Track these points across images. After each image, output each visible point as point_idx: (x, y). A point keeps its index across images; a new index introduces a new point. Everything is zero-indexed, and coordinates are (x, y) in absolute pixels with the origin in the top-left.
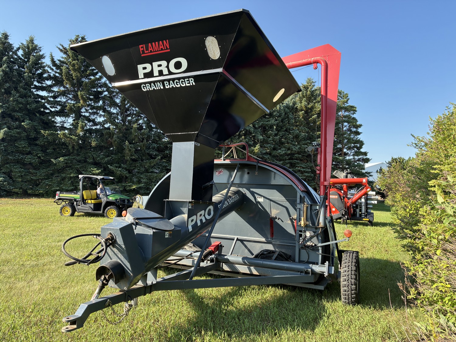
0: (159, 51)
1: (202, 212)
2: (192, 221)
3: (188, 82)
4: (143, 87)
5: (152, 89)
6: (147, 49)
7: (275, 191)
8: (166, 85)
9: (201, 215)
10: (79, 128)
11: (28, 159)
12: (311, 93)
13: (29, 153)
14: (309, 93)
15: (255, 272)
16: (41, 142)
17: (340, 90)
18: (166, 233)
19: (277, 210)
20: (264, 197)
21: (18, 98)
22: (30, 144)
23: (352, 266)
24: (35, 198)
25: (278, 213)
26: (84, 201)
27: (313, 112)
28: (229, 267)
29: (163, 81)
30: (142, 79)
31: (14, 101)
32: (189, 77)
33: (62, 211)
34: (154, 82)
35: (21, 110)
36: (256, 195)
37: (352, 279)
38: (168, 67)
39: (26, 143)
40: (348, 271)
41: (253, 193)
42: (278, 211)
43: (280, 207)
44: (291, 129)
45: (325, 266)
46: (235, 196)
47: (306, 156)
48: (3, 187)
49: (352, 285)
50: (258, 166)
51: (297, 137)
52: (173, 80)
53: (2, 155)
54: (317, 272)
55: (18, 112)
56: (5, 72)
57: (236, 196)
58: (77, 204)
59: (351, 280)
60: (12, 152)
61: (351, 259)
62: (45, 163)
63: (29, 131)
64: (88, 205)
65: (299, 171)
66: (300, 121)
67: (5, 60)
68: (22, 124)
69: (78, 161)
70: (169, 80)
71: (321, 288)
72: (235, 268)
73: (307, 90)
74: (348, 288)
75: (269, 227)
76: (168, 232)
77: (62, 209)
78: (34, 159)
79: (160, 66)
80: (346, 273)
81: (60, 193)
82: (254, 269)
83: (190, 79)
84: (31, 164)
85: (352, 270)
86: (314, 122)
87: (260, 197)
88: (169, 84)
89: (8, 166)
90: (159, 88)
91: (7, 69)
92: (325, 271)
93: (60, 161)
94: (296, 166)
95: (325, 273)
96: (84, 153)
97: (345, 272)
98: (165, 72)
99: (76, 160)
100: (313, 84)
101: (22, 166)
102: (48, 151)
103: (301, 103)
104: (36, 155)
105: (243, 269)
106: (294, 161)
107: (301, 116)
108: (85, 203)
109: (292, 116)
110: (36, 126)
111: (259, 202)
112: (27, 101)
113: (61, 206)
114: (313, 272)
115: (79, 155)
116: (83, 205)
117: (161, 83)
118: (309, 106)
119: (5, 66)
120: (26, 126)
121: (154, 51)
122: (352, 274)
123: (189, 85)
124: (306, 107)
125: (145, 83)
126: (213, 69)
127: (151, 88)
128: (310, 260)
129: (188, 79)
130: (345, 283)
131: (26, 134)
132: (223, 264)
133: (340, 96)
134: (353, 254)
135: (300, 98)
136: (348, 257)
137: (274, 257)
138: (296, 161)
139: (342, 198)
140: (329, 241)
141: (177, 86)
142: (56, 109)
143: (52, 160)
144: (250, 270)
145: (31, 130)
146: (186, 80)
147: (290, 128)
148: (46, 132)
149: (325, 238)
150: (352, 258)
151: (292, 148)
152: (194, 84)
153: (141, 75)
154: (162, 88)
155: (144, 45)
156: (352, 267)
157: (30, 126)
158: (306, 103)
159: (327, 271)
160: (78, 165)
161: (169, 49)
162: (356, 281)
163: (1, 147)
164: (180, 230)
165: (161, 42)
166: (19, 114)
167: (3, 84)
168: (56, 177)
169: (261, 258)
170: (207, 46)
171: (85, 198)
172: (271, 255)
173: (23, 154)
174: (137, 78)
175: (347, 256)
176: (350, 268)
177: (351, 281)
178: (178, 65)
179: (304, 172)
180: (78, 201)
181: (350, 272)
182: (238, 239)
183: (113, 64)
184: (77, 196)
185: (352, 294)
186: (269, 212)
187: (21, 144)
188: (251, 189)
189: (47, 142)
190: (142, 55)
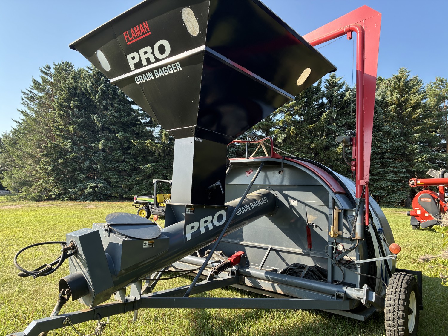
0: (141, 35)
1: (209, 218)
2: (192, 228)
3: (175, 67)
4: (137, 79)
5: (145, 81)
6: (131, 36)
7: (311, 193)
8: (156, 74)
9: (206, 221)
10: (163, 136)
11: (122, 166)
12: (405, 84)
13: (124, 161)
14: (401, 84)
15: (279, 291)
16: (132, 151)
17: (441, 78)
18: (144, 242)
19: (314, 216)
20: (298, 201)
21: (113, 113)
22: (124, 154)
23: (400, 293)
24: (127, 201)
25: (316, 219)
26: (157, 204)
27: (408, 105)
28: (252, 282)
29: (152, 70)
30: (134, 70)
31: (110, 116)
32: (175, 62)
33: (139, 214)
34: (145, 72)
35: (116, 123)
36: (289, 198)
37: (398, 310)
38: (153, 53)
39: (121, 152)
40: (394, 300)
41: (286, 197)
42: (315, 218)
43: (317, 212)
44: (381, 126)
45: (363, 291)
46: (262, 199)
47: (400, 155)
48: (102, 192)
49: (398, 318)
50: (284, 163)
51: (388, 134)
52: (161, 67)
53: (102, 164)
54: (353, 297)
55: (113, 125)
56: (103, 91)
57: (264, 199)
58: (151, 207)
59: (398, 312)
60: (111, 161)
61: (399, 284)
62: (135, 170)
63: (123, 142)
64: (161, 208)
65: (393, 171)
66: (391, 116)
67: (103, 80)
68: (117, 135)
69: (163, 167)
70: (157, 68)
71: (362, 318)
72: (257, 284)
73: (399, 81)
74: (394, 322)
75: (306, 237)
76: (148, 242)
77: (139, 211)
78: (127, 166)
79: (146, 53)
80: (391, 302)
81: (137, 197)
82: (278, 287)
83: (176, 64)
84: (125, 170)
85: (399, 299)
86: (409, 115)
87: (293, 200)
88: (158, 73)
89: (106, 173)
90: (151, 79)
91: (104, 88)
92: (362, 297)
93: (147, 167)
94: (388, 167)
95: (362, 300)
96: (169, 160)
97: (391, 300)
98: (152, 60)
99: (162, 167)
100: (407, 74)
101: (117, 173)
102: (138, 159)
103: (392, 95)
104: (129, 163)
105: (266, 285)
106: (385, 161)
107: (392, 111)
108: (158, 206)
109: (382, 111)
110: (128, 136)
111: (292, 207)
112: (121, 115)
113: (138, 209)
114: (348, 298)
115: (165, 161)
116: (156, 208)
117: (151, 72)
118: (403, 99)
119: (102, 85)
120: (120, 138)
121: (137, 36)
122: (399, 304)
123: (176, 71)
124: (398, 100)
125: (137, 75)
126: (196, 48)
127: (143, 80)
128: (346, 281)
129: (174, 64)
130: (390, 315)
131: (120, 144)
132: (245, 278)
133: (441, 85)
134: (404, 276)
135: (391, 91)
136: (397, 280)
137: (303, 274)
138: (388, 160)
139: (436, 201)
140: (374, 257)
141: (166, 74)
142: (146, 121)
143: (141, 167)
144: (274, 287)
145: (124, 140)
146: (173, 65)
147: (379, 124)
148: (136, 141)
149: (369, 253)
150: (402, 282)
151: (383, 146)
152: (181, 69)
153: (132, 67)
154: (153, 78)
155: (127, 32)
156: (399, 295)
157: (123, 137)
158: (399, 96)
159: (365, 297)
160: (164, 170)
161: (149, 32)
162: (404, 314)
163: (101, 156)
164: (168, 238)
165: (141, 25)
166: (115, 127)
167: (102, 102)
168: (145, 182)
169: (289, 274)
170: (185, 21)
171: (158, 201)
172: (301, 270)
173: (118, 162)
174: (130, 71)
175: (395, 279)
176: (397, 295)
177: (398, 314)
178: (162, 49)
179: (399, 172)
180: (152, 204)
181: (396, 301)
182: (271, 249)
183: (106, 58)
184: (152, 200)
185: (399, 331)
186: (305, 218)
187: (116, 154)
188: (284, 192)
189: (138, 151)
190: (128, 44)
